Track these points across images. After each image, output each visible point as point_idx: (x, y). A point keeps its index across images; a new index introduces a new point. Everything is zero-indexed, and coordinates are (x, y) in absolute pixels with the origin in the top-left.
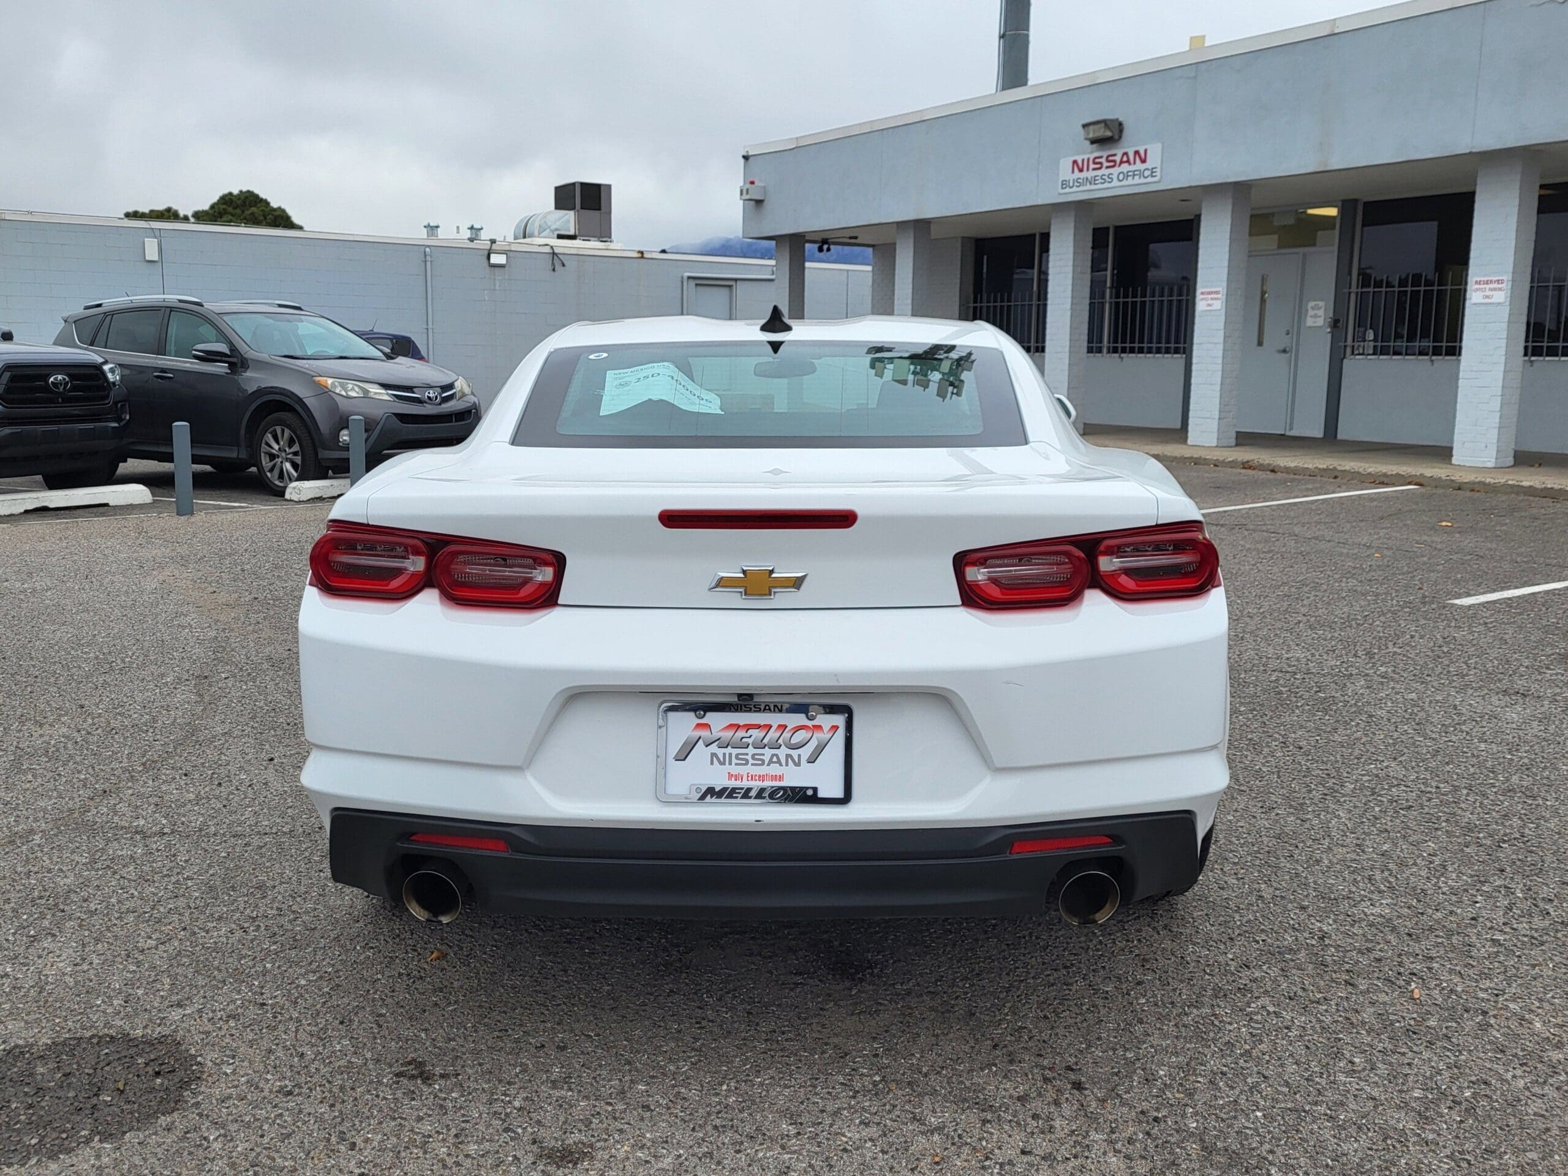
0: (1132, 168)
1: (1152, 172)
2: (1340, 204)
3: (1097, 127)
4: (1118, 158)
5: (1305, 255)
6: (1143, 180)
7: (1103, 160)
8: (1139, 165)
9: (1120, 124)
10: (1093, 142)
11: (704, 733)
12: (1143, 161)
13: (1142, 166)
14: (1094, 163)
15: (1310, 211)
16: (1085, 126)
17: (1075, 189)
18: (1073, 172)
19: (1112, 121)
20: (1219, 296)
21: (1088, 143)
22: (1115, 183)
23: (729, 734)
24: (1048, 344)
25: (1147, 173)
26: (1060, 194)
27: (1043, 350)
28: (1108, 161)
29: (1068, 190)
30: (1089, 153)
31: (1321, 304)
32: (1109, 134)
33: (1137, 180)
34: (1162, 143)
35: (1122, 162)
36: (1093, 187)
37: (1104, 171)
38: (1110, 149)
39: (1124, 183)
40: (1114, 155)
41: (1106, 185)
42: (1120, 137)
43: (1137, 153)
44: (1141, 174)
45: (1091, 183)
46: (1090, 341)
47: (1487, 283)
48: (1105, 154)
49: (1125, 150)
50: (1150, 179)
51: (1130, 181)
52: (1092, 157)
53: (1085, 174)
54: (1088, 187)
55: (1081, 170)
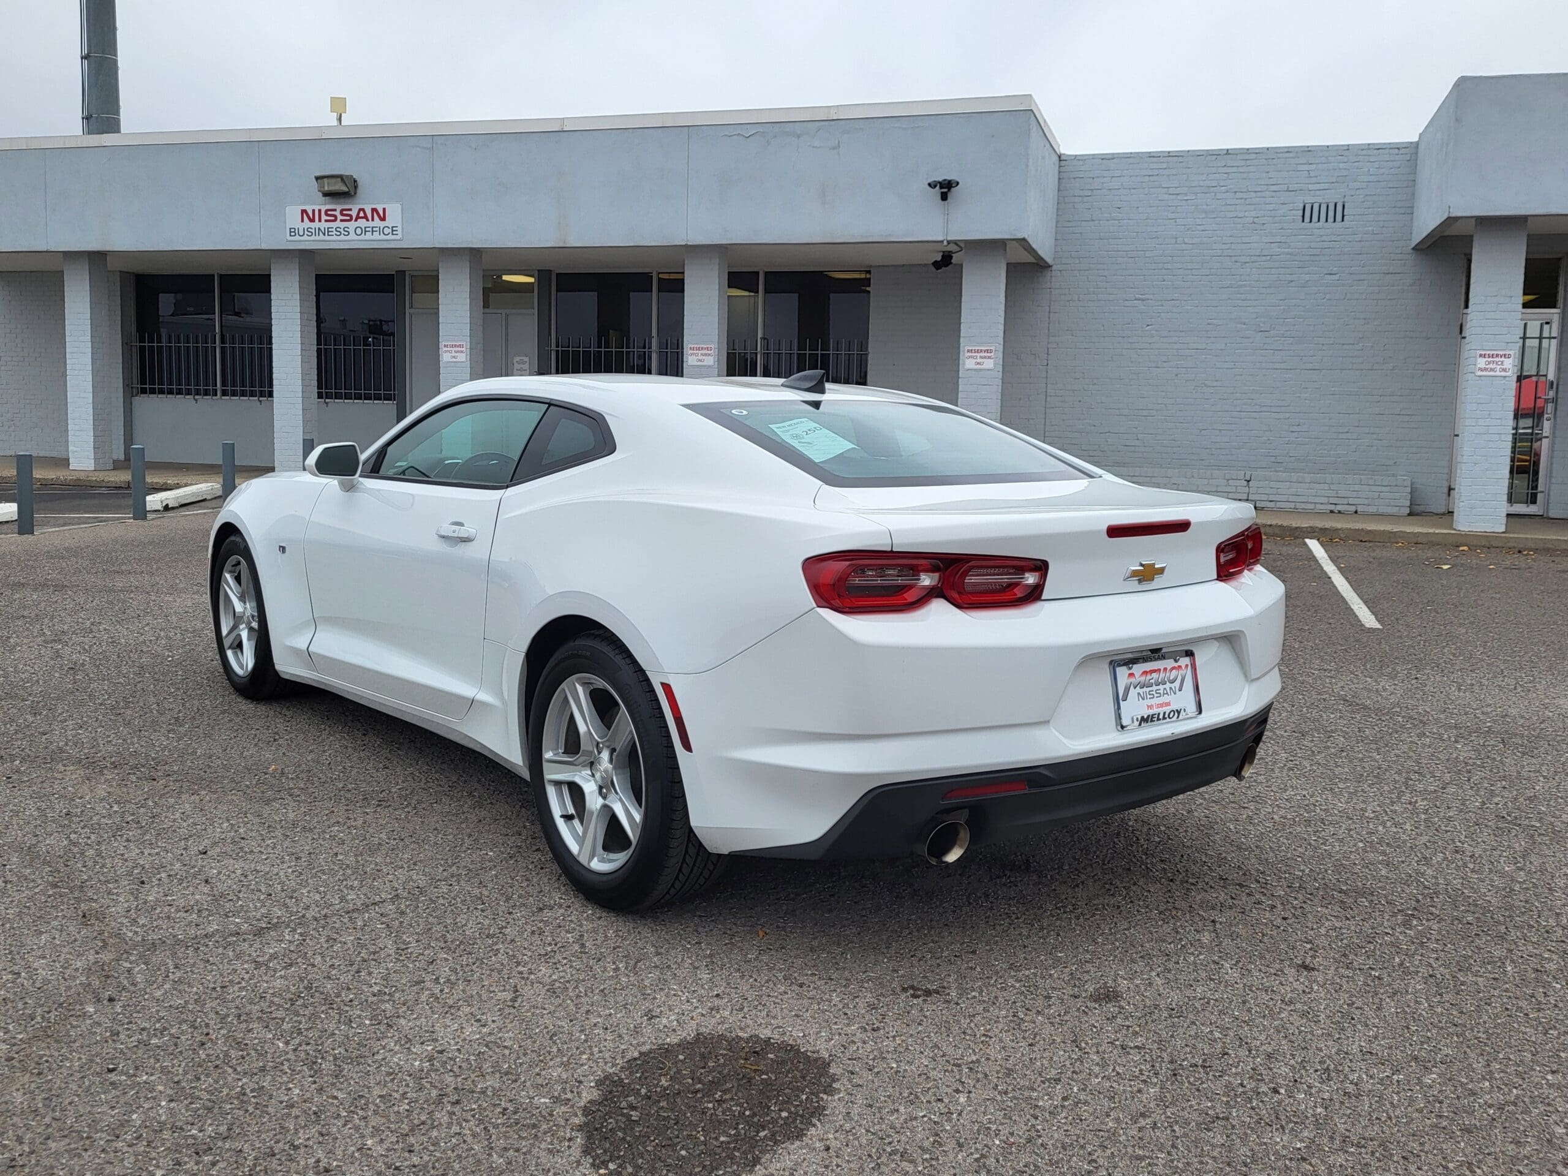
0: (370, 224)
1: (393, 231)
2: (536, 275)
3: (333, 180)
4: (354, 213)
5: (507, 315)
6: (383, 237)
7: (337, 213)
8: (377, 222)
9: (355, 181)
10: (326, 194)
11: (1132, 680)
12: (383, 219)
13: (382, 224)
14: (327, 215)
15: (505, 278)
16: (317, 178)
17: (305, 238)
18: (302, 221)
19: (347, 176)
20: (464, 349)
21: (321, 194)
22: (352, 236)
23: (1143, 679)
24: (275, 388)
25: (387, 231)
26: (288, 241)
27: (271, 394)
28: (342, 214)
29: (297, 238)
30: (321, 205)
31: (526, 359)
32: (345, 189)
33: (376, 236)
34: (402, 205)
35: (358, 217)
36: (327, 238)
37: (338, 224)
38: (345, 203)
39: (362, 237)
40: (350, 210)
41: (342, 237)
42: (355, 193)
43: (374, 210)
44: (382, 231)
45: (324, 234)
46: (319, 387)
47: (699, 349)
48: (339, 208)
49: (362, 207)
50: (390, 237)
51: (369, 236)
52: (323, 209)
53: (316, 224)
54: (321, 237)
55: (312, 220)
